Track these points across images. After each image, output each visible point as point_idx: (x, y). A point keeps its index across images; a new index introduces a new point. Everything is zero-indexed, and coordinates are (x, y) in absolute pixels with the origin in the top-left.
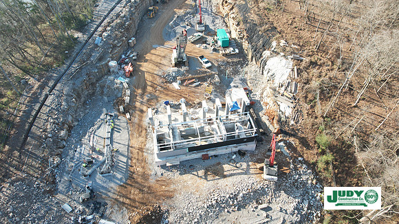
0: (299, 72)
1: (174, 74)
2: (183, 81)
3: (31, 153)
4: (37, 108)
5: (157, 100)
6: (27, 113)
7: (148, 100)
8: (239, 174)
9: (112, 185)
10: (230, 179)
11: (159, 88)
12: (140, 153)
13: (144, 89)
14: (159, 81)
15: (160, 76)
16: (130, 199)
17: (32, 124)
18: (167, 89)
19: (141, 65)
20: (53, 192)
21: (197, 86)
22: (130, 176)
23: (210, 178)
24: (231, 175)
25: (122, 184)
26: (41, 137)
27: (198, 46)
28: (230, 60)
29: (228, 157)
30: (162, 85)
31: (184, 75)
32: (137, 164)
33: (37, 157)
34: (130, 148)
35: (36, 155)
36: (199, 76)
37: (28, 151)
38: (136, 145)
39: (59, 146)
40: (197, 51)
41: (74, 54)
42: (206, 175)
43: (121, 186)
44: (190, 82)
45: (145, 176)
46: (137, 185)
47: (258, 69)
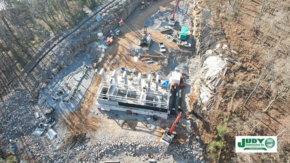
0: (228, 72)
1: (137, 50)
2: (141, 57)
3: (33, 77)
4: (47, 51)
5: (119, 65)
6: (41, 53)
7: (113, 64)
8: (145, 131)
9: (67, 110)
10: (138, 133)
11: (124, 58)
12: (92, 96)
13: (114, 56)
14: (126, 53)
15: (128, 50)
16: (72, 122)
17: (40, 60)
18: (128, 60)
19: (119, 40)
20: (34, 103)
21: (150, 63)
22: (79, 108)
23: (125, 127)
24: (140, 130)
25: (72, 112)
26: (41, 69)
27: (164, 35)
28: (182, 51)
29: (145, 118)
30: (127, 56)
31: (144, 53)
32: (87, 103)
33: (35, 80)
34: (88, 92)
35: (35, 79)
36: (154, 56)
37: (32, 75)
38: (92, 91)
39: (49, 77)
40: (162, 39)
41: (81, 23)
42: (123, 124)
43: (72, 113)
44: (146, 59)
45: (87, 112)
46: (80, 116)
47: (200, 62)
